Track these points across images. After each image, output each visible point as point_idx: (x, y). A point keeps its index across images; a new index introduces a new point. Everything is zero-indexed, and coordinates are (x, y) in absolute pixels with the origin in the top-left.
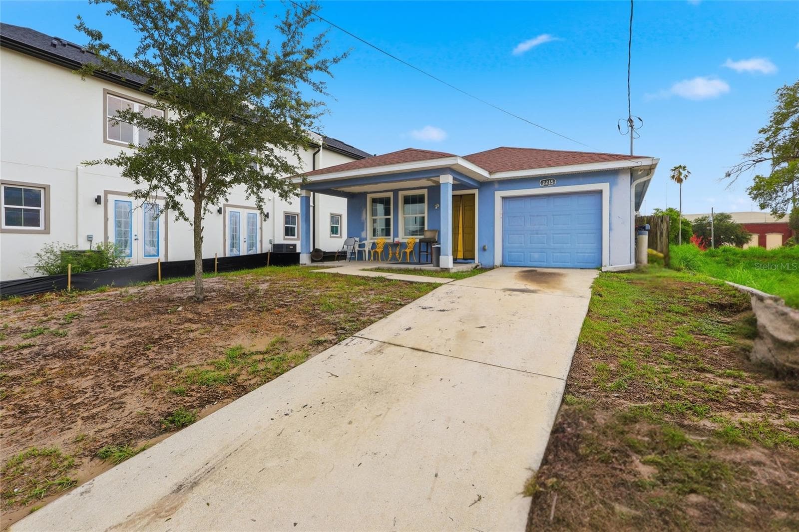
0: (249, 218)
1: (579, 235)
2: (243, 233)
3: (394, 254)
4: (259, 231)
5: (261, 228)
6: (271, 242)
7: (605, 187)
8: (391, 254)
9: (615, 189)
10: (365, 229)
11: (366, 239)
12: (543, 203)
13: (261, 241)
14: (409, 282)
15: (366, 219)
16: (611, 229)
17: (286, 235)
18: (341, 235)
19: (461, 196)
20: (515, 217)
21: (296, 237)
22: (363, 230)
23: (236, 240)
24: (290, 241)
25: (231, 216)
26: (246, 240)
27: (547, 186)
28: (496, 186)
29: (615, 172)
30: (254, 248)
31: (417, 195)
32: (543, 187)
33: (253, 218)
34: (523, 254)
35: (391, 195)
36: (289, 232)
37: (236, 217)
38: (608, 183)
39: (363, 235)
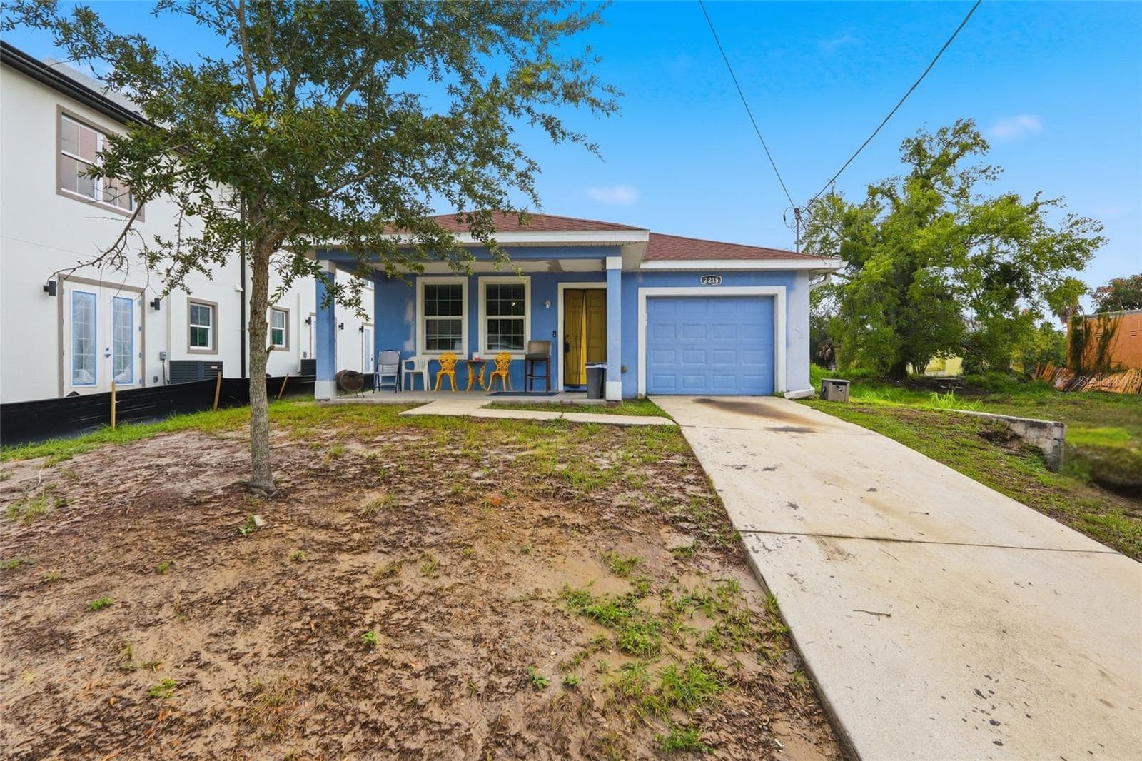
0: (116, 307)
1: (747, 352)
2: (104, 338)
3: (476, 379)
4: (137, 336)
5: (142, 329)
6: (162, 357)
7: (779, 291)
8: (470, 380)
9: (792, 296)
10: (412, 335)
11: (414, 354)
12: (701, 307)
13: (142, 355)
14: (616, 425)
15: (414, 318)
16: (788, 345)
17: (192, 344)
18: (287, 345)
19: (585, 290)
20: (661, 325)
21: (209, 347)
22: (408, 338)
23: (89, 352)
24: (201, 355)
25: (75, 302)
26: (111, 352)
27: (708, 285)
28: (640, 280)
29: (792, 274)
30: (127, 369)
31: (510, 285)
32: (704, 286)
33: (125, 309)
34: (673, 377)
35: (464, 281)
36: (197, 337)
37: (87, 303)
38: (784, 287)
39: (408, 346)
